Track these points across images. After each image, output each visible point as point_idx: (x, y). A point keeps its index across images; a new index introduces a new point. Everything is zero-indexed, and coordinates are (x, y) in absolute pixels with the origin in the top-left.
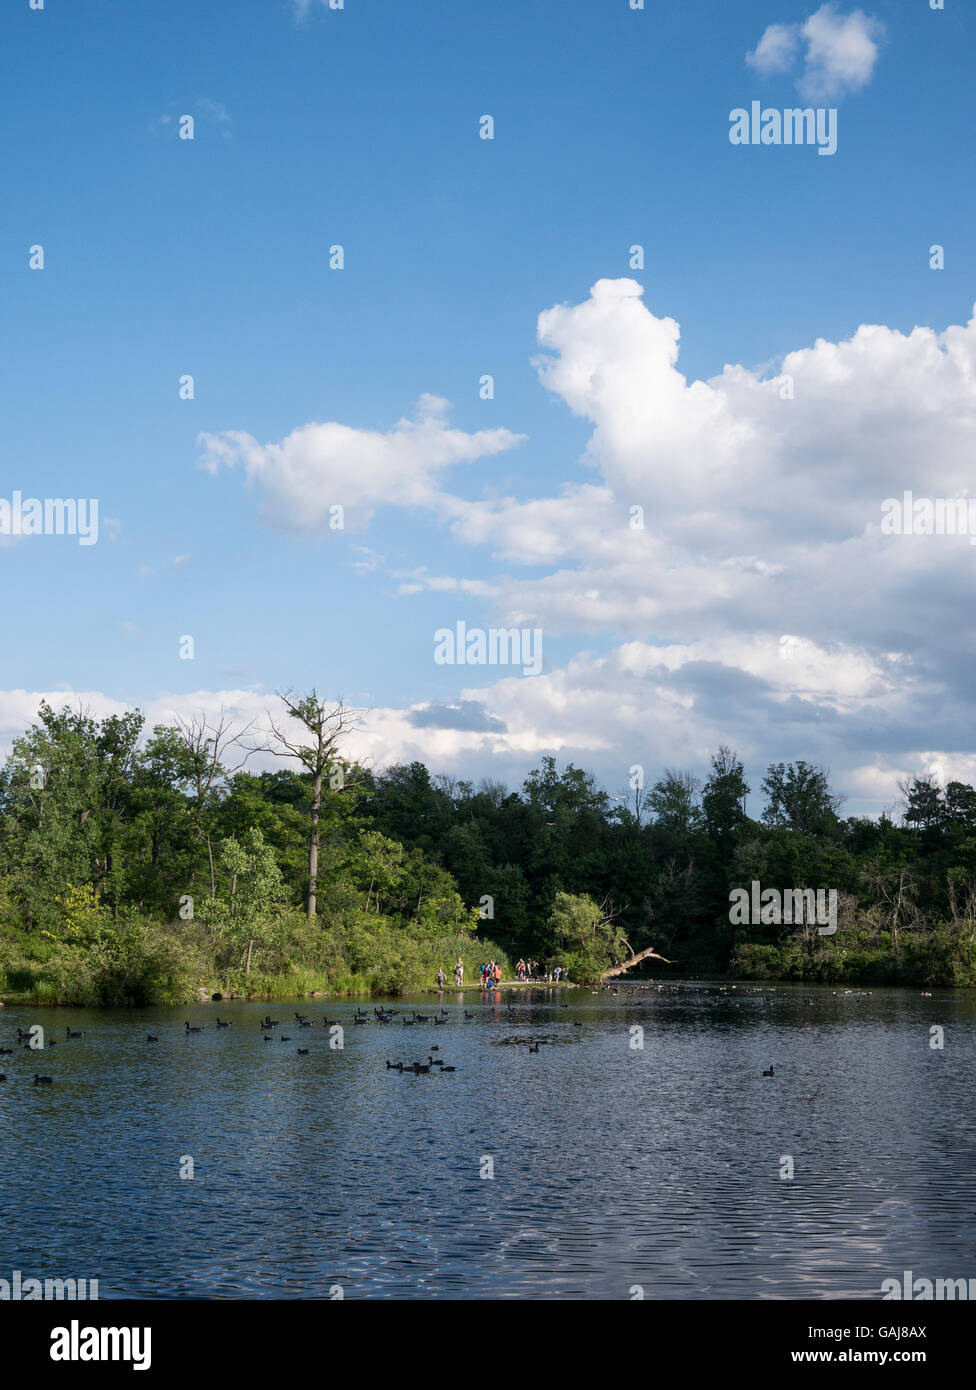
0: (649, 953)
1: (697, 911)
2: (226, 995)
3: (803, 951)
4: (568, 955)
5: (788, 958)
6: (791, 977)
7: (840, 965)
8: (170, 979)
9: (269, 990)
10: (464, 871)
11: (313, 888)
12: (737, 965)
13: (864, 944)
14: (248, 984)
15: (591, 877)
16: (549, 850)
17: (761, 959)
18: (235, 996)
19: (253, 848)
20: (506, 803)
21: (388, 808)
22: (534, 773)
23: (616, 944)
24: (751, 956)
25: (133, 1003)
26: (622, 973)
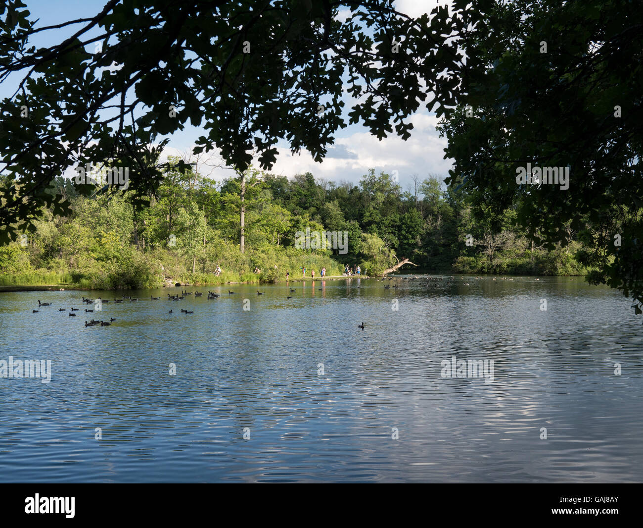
0: (406, 261)
1: (442, 242)
2: (182, 284)
3: (488, 260)
4: (366, 263)
5: (480, 263)
6: (481, 272)
7: (505, 266)
8: (147, 276)
9: (206, 282)
10: (331, 224)
11: (243, 233)
12: (456, 267)
13: (517, 255)
14: (194, 278)
15: (393, 226)
16: (372, 213)
17: (467, 264)
18: (187, 284)
19: (193, 212)
20: (351, 192)
21: (295, 195)
22: (365, 177)
23: (391, 258)
24: (462, 262)
25: (130, 288)
26: (393, 271)
